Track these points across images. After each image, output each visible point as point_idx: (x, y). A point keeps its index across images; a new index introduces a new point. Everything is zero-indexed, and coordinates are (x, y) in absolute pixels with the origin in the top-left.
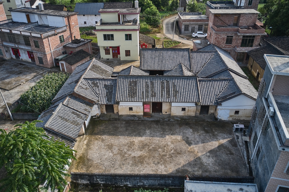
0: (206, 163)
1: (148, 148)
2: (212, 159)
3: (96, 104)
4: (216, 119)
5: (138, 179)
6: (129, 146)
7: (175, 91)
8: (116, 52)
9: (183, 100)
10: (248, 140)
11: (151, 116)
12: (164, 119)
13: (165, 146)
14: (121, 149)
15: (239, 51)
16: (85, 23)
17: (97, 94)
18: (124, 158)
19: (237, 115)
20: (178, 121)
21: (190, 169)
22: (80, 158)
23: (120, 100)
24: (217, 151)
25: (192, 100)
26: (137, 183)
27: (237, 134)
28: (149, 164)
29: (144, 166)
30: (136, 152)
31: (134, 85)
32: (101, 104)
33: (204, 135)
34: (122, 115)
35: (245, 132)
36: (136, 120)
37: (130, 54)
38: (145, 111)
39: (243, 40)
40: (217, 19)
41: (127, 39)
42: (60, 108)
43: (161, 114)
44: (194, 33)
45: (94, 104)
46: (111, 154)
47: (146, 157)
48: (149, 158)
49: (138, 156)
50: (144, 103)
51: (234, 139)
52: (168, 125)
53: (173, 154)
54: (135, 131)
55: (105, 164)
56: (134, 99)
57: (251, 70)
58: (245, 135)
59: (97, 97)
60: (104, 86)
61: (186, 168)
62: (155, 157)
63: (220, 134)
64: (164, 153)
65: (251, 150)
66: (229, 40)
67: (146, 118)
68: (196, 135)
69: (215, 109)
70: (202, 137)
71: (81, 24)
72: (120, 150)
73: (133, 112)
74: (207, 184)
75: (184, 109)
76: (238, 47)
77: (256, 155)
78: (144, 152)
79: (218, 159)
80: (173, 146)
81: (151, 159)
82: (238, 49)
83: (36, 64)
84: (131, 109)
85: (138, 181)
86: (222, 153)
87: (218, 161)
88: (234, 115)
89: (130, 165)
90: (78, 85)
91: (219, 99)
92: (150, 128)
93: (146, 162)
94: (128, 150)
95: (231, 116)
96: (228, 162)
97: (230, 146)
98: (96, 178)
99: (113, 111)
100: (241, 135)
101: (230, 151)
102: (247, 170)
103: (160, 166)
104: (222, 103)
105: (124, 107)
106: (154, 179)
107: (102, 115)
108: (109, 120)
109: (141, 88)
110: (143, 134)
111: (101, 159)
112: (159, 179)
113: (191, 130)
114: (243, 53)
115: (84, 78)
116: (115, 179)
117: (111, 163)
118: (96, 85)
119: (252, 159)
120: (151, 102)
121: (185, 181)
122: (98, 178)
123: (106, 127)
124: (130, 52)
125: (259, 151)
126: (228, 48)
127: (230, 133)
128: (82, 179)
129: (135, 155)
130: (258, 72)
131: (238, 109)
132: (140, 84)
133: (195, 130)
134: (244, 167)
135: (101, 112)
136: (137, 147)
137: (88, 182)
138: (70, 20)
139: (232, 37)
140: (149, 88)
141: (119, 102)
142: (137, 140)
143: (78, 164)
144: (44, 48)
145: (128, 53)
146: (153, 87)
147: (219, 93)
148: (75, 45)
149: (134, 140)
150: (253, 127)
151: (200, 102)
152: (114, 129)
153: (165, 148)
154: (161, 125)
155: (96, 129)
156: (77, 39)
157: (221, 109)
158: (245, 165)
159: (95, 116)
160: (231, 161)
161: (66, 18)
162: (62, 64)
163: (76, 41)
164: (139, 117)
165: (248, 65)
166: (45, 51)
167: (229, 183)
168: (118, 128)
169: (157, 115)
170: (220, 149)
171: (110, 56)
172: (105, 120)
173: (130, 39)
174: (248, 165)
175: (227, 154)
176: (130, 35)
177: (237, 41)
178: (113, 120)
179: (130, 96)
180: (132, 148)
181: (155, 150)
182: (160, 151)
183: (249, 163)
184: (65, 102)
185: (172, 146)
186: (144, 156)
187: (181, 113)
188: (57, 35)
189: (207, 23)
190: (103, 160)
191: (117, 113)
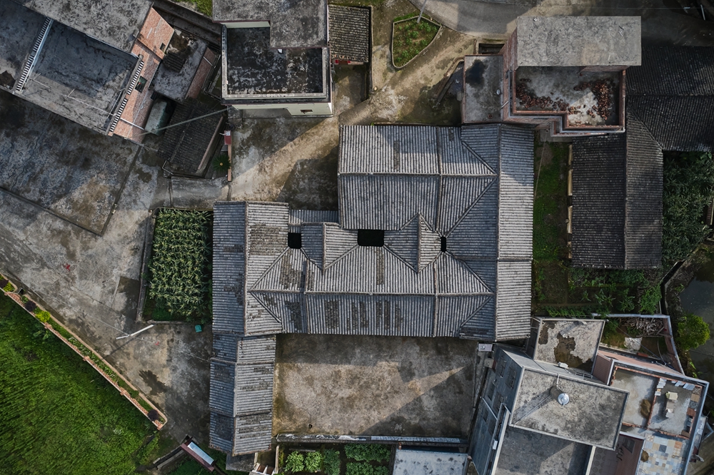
0: (427, 407)
1: (359, 384)
2: (435, 401)
6: (334, 381)
7: (398, 319)
13: (380, 380)
17: (277, 317)
18: (330, 400)
21: (406, 417)
23: (314, 332)
24: (444, 388)
25: (421, 334)
27: (480, 354)
28: (360, 409)
30: (343, 390)
31: (333, 308)
32: (287, 332)
33: (434, 357)
46: (313, 394)
47: (356, 398)
48: (360, 399)
49: (347, 396)
51: (472, 365)
53: (389, 393)
55: (309, 409)
56: (336, 330)
59: (278, 322)
60: (285, 304)
61: (402, 415)
64: (378, 392)
68: (424, 357)
70: (430, 362)
78: (353, 391)
79: (442, 401)
86: (450, 391)
87: (441, 404)
91: (463, 329)
93: (356, 406)
94: (334, 387)
96: (453, 405)
97: (462, 380)
101: (460, 388)
102: (471, 415)
103: (373, 412)
109: (344, 312)
110: (351, 357)
111: (302, 403)
115: (248, 291)
117: (316, 407)
118: (271, 302)
129: (343, 395)
132: (343, 306)
133: (423, 348)
134: (469, 412)
136: (344, 382)
140: (358, 311)
142: (344, 368)
147: (465, 319)
149: (340, 369)
152: (310, 345)
153: (381, 383)
158: (472, 408)
160: (457, 403)
174: (475, 409)
175: (455, 393)
179: (329, 326)
180: (339, 383)
181: (367, 386)
182: (373, 388)
185: (389, 379)
186: (354, 396)
190: (305, 404)
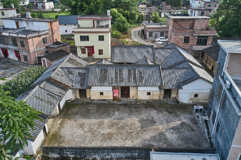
0: (170, 138)
1: (117, 126)
2: (175, 135)
3: (70, 88)
4: (178, 102)
5: (106, 152)
6: (99, 125)
7: (141, 77)
8: (91, 51)
9: (148, 85)
10: (208, 119)
11: (120, 101)
12: (131, 103)
13: (132, 125)
14: (92, 127)
15: (195, 49)
16: (66, 31)
17: (71, 80)
18: (94, 135)
19: (196, 98)
20: (144, 104)
21: (155, 144)
22: (53, 135)
23: (91, 85)
24: (179, 128)
25: (156, 85)
26: (106, 156)
27: (197, 114)
28: (117, 140)
29: (113, 142)
30: (105, 130)
31: (104, 72)
32: (75, 88)
33: (167, 115)
34: (94, 100)
35: (204, 113)
36: (106, 104)
37: (103, 53)
38: (114, 95)
39: (198, 40)
40: (176, 24)
41: (100, 40)
42: (36, 89)
43: (129, 99)
44: (157, 39)
45: (68, 89)
46: (82, 132)
47: (115, 133)
48: (117, 135)
49: (107, 133)
50: (114, 88)
51: (194, 118)
52: (135, 107)
53: (139, 131)
54: (105, 113)
55: (76, 140)
56: (104, 84)
57: (206, 64)
58: (205, 115)
59: (71, 82)
60: (78, 74)
61: (152, 143)
62: (123, 134)
63: (182, 115)
64: (131, 131)
65: (211, 128)
66: (187, 40)
67: (115, 102)
68: (160, 115)
69: (176, 93)
70: (165, 117)
71: (63, 32)
72: (90, 128)
73: (104, 97)
74: (172, 155)
75: (149, 94)
76: (194, 45)
77: (216, 130)
78: (113, 130)
79: (181, 135)
80: (139, 125)
81: (119, 136)
82: (194, 47)
83: (21, 62)
84: (102, 94)
85: (106, 154)
86: (185, 130)
87: (181, 137)
88: (193, 97)
89: (99, 140)
90: (55, 72)
91: (180, 83)
92: (118, 110)
93: (114, 138)
94: (98, 128)
95: (191, 99)
96: (190, 137)
97: (192, 124)
98: (66, 151)
99: (86, 97)
100: (201, 115)
101: (192, 128)
102: (208, 144)
103: (128, 142)
104: (183, 87)
105: (95, 91)
106: (121, 152)
107: (76, 99)
108: (82, 104)
109: (110, 75)
110: (112, 115)
111: (72, 136)
112: (126, 151)
113: (156, 111)
114: (199, 51)
115: (60, 67)
116: (84, 152)
117: (82, 139)
118: (71, 73)
119: (212, 135)
120: (119, 86)
121: (151, 152)
122: (67, 152)
123: (79, 110)
124: (102, 51)
125: (218, 125)
126: (186, 47)
127: (191, 113)
128: (53, 152)
129: (105, 133)
130: (212, 65)
131: (197, 93)
132: (110, 71)
133: (159, 111)
134: (205, 141)
135: (75, 97)
136: (106, 126)
137: (59, 156)
138: (52, 25)
139: (189, 37)
140: (118, 74)
141: (91, 87)
142: (106, 120)
143: (51, 140)
144: (29, 47)
145: (101, 52)
146: (121, 74)
147: (179, 79)
148: (56, 46)
149: (104, 120)
150: (212, 106)
151: (163, 86)
152: (86, 111)
153: (132, 126)
154: (128, 107)
155: (70, 111)
156: (58, 41)
157: (182, 93)
158: (206, 140)
159: (69, 100)
160: (193, 136)
161: (49, 23)
162: (44, 61)
163: (57, 43)
164: (109, 101)
165: (203, 61)
166: (30, 50)
167: (192, 154)
168: (89, 110)
169: (125, 100)
170: (183, 127)
171: (86, 56)
172: (79, 104)
173: (103, 40)
174: (209, 140)
175: (189, 131)
176: (103, 36)
177: (193, 41)
178: (86, 104)
179: (100, 82)
180: (102, 126)
181: (123, 128)
182: (128, 129)
183: (210, 138)
184: (42, 86)
186: (113, 133)
187: (147, 97)
188: (40, 36)
189: (167, 30)
190: (74, 137)
191: (90, 98)
